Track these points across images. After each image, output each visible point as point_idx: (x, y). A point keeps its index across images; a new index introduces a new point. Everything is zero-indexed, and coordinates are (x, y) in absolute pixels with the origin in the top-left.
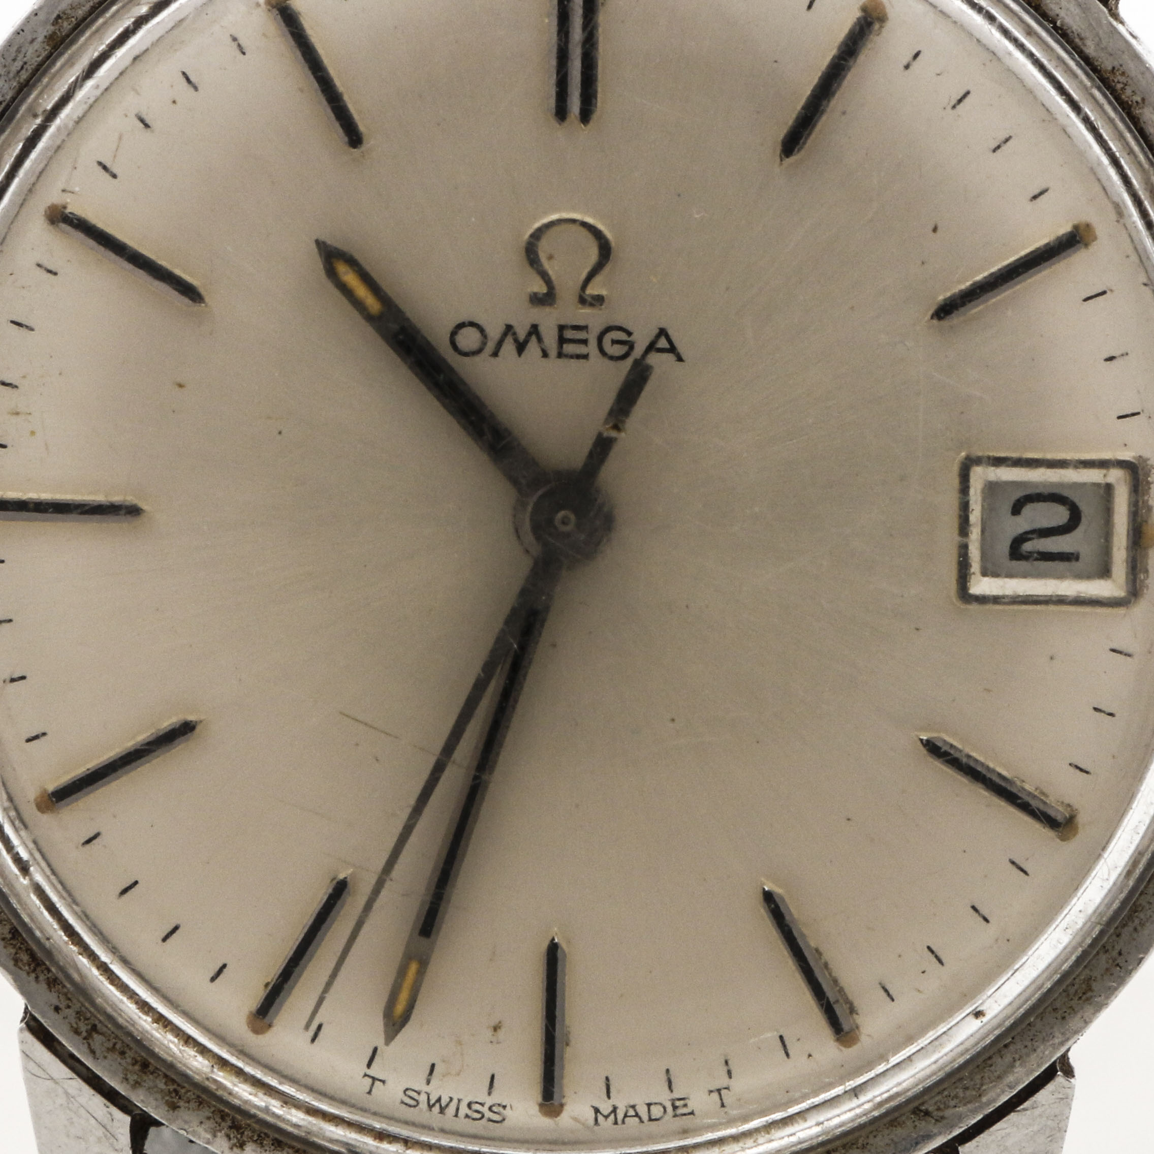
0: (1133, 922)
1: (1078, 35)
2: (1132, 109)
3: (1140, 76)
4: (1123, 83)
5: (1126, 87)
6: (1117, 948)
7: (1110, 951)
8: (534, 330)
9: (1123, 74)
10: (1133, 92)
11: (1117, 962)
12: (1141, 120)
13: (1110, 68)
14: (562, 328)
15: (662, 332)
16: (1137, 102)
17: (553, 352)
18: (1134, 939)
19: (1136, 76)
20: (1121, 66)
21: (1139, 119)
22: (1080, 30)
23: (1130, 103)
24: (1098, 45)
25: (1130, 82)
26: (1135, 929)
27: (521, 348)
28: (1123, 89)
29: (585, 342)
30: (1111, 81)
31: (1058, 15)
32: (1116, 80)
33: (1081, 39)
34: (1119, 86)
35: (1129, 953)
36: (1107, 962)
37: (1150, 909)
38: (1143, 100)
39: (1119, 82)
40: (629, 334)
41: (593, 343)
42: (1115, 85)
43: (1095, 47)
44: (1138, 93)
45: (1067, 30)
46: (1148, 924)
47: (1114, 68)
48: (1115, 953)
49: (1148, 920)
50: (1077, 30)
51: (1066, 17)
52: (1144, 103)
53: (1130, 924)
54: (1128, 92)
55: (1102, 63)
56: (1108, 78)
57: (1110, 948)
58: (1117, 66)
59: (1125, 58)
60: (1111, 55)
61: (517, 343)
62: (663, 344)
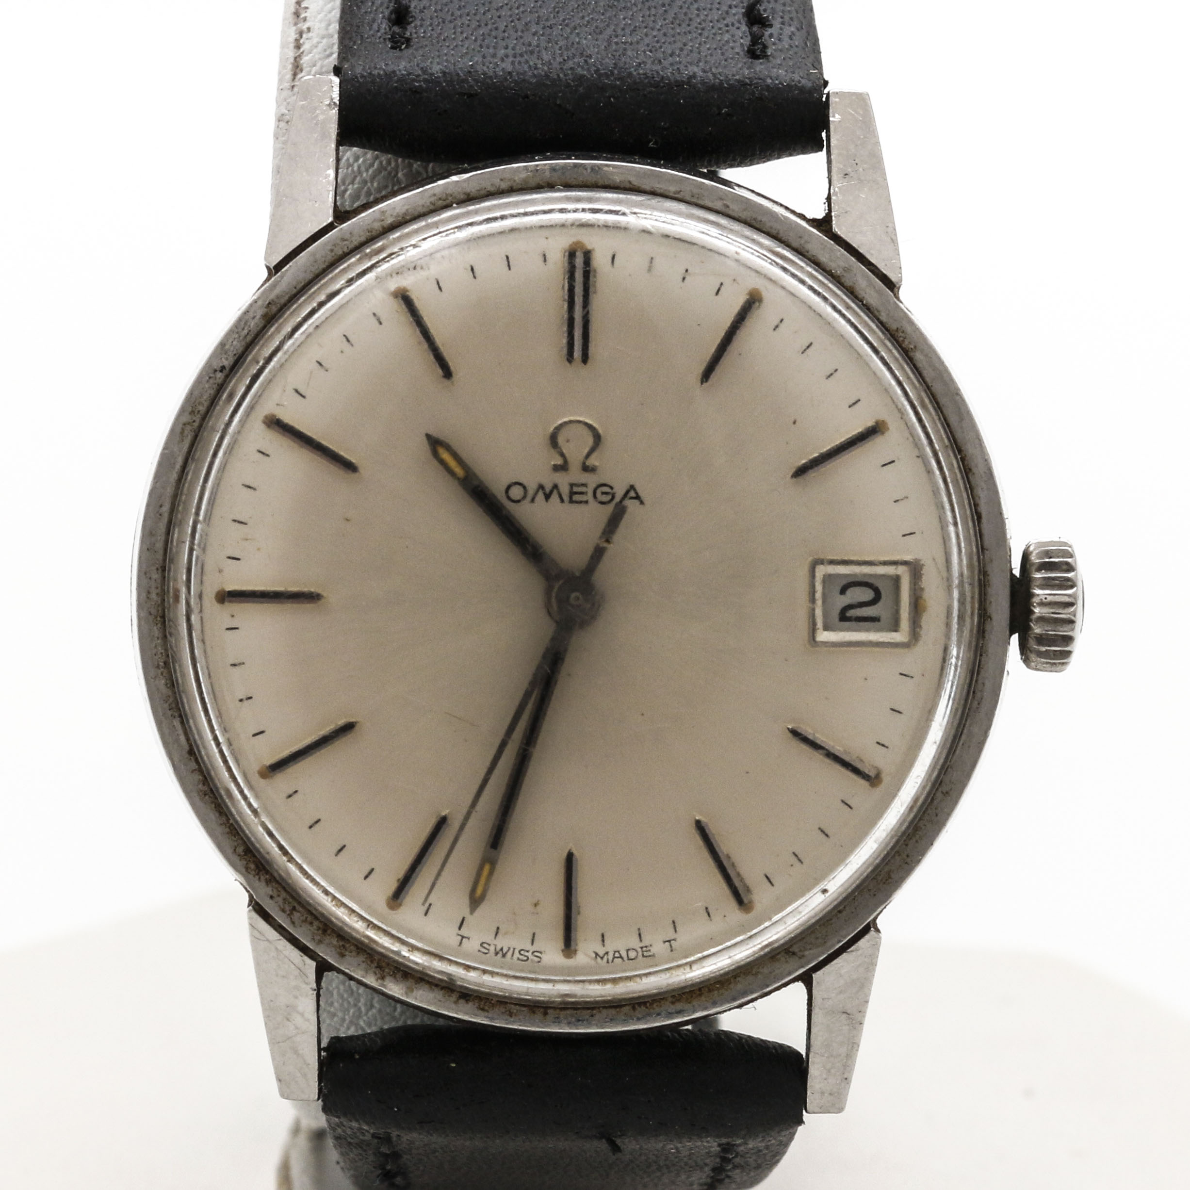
1: (876, 309)
2: (909, 352)
3: (913, 333)
4: (903, 338)
5: (905, 340)
6: (906, 852)
7: (902, 854)
8: (555, 487)
9: (903, 332)
10: (909, 342)
13: (895, 329)
14: (572, 485)
15: (632, 488)
16: (911, 349)
17: (566, 498)
18: (916, 848)
19: (911, 334)
20: (902, 327)
21: (913, 358)
22: (877, 306)
23: (907, 349)
25: (908, 337)
26: (917, 841)
27: (547, 497)
28: (903, 341)
29: (585, 493)
30: (896, 336)
31: (864, 297)
32: (899, 336)
33: (878, 311)
34: (901, 339)
36: (900, 861)
38: (915, 347)
39: (901, 337)
40: (612, 488)
41: (590, 494)
42: (899, 339)
43: (886, 316)
44: (912, 343)
45: (869, 306)
47: (898, 329)
48: (904, 856)
50: (875, 306)
51: (869, 298)
52: (916, 349)
53: (914, 838)
54: (906, 342)
55: (891, 325)
56: (894, 334)
57: (902, 852)
58: (899, 327)
59: (904, 322)
60: (895, 320)
61: (545, 494)
62: (632, 494)
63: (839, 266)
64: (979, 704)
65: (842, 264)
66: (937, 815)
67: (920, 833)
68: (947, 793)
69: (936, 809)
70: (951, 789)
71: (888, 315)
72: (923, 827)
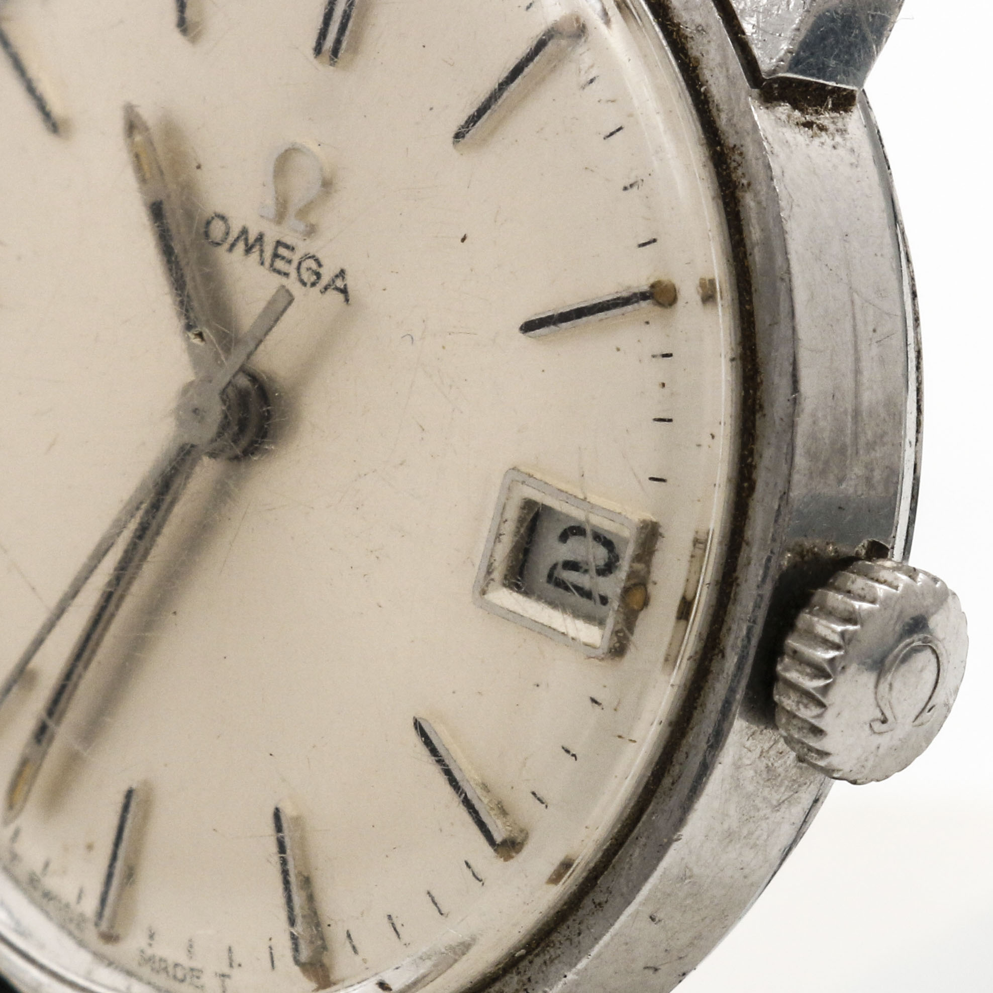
0: (545, 955)
1: (717, 105)
2: (737, 191)
3: (754, 161)
4: (738, 163)
5: (739, 168)
6: (529, 974)
7: (522, 973)
8: (260, 238)
9: (741, 154)
10: (743, 174)
11: (525, 987)
12: (741, 203)
13: (731, 145)
14: (279, 243)
15: (342, 274)
16: (743, 185)
17: (268, 262)
18: (543, 972)
19: (751, 160)
20: (742, 146)
21: (739, 201)
22: (719, 101)
23: (737, 183)
24: (730, 121)
25: (743, 164)
26: (545, 963)
27: (248, 250)
28: (735, 168)
29: (289, 262)
30: (728, 158)
31: (707, 81)
32: (733, 158)
33: (718, 110)
34: (734, 164)
35: (537, 982)
36: (518, 984)
37: (560, 948)
38: (749, 184)
39: (734, 161)
40: (320, 265)
41: (295, 264)
42: (730, 163)
43: (727, 121)
44: (747, 176)
45: (709, 97)
46: (556, 962)
47: (735, 146)
48: (525, 978)
49: (556, 958)
50: (717, 100)
51: (713, 86)
52: (748, 188)
53: (542, 955)
54: (740, 172)
55: (728, 138)
56: (727, 154)
57: (522, 972)
58: (738, 145)
59: (748, 139)
60: (737, 133)
61: (246, 245)
62: (339, 283)
63: (693, 21)
64: (673, 784)
65: (699, 20)
66: (579, 934)
67: (552, 951)
68: (600, 904)
69: (580, 923)
70: (606, 902)
71: (729, 120)
72: (558, 945)
